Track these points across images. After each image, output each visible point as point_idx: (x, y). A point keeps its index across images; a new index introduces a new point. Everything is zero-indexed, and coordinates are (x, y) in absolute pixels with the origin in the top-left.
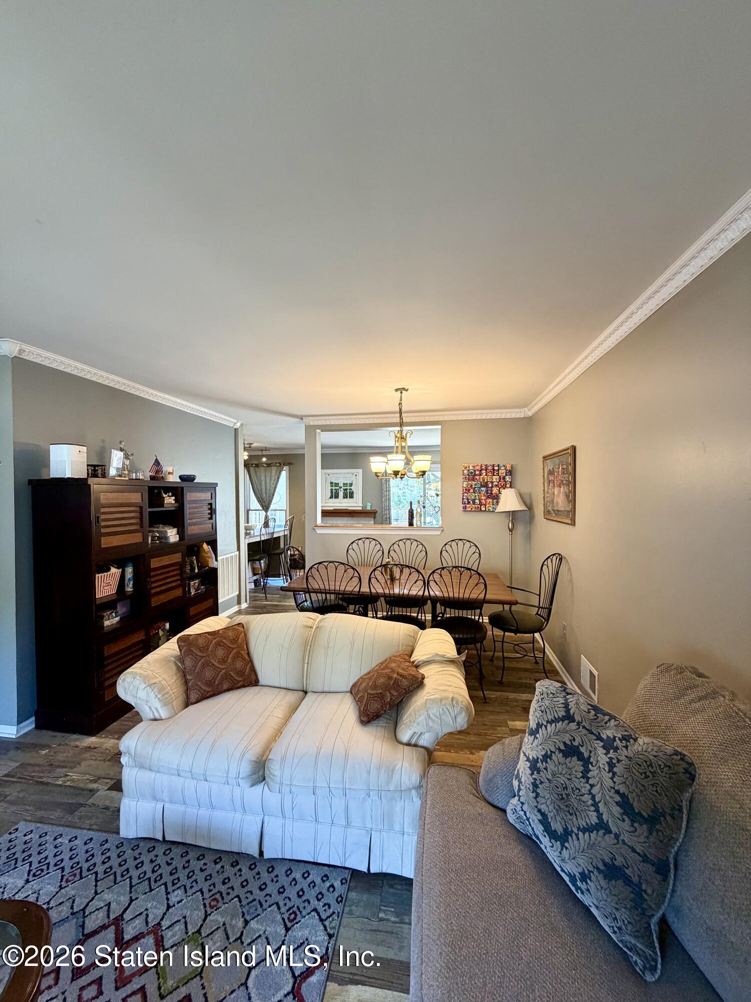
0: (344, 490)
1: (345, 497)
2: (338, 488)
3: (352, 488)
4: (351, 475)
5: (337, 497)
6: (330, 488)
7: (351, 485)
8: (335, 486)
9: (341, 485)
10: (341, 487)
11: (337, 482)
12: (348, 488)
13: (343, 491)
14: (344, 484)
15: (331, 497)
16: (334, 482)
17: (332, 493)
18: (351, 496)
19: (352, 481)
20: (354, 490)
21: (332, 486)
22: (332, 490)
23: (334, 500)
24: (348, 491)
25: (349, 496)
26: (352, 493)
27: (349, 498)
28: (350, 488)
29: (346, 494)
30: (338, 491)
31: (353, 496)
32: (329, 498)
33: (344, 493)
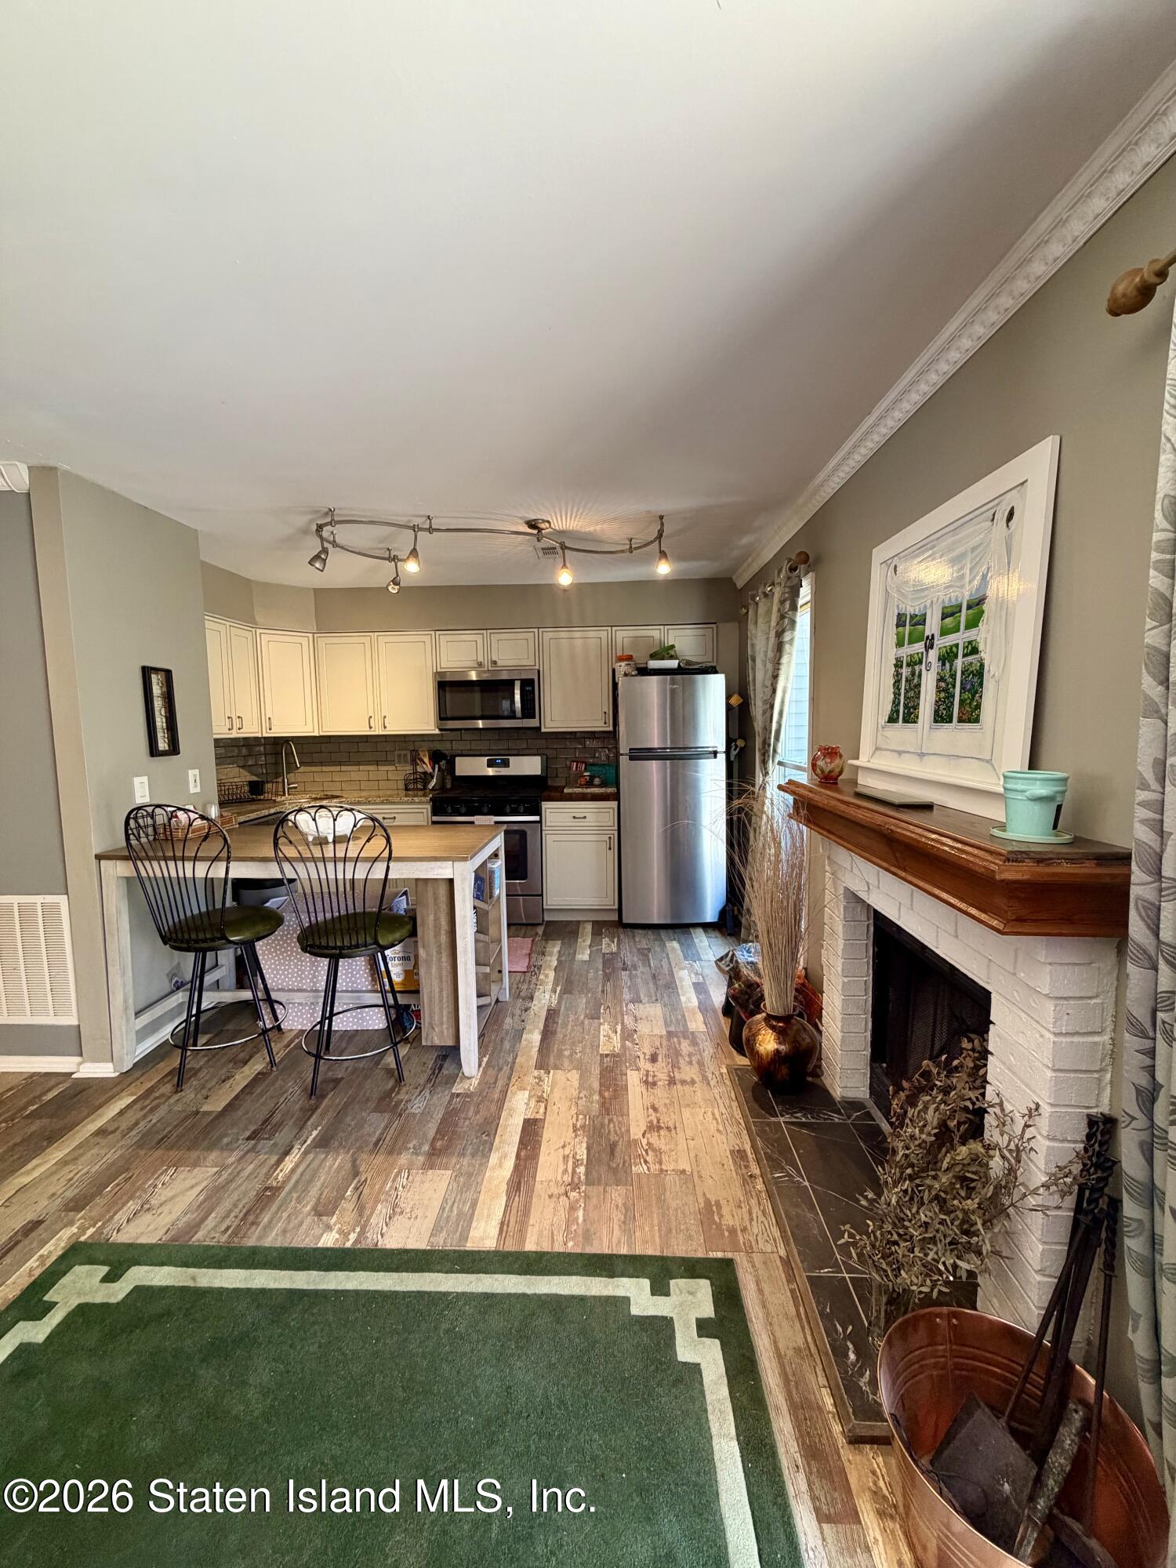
1: (942, 716)
2: (919, 647)
3: (979, 634)
4: (977, 534)
5: (911, 713)
6: (892, 655)
7: (977, 610)
8: (910, 641)
9: (933, 624)
10: (930, 643)
11: (917, 608)
12: (961, 638)
13: (935, 668)
15: (895, 717)
16: (909, 608)
17: (896, 684)
18: (971, 715)
20: (987, 655)
21: (900, 643)
22: (898, 665)
23: (898, 733)
24: (959, 663)
25: (962, 702)
26: (975, 678)
27: (960, 721)
28: (971, 634)
29: (946, 690)
30: (917, 668)
31: (978, 706)
32: (892, 720)
33: (941, 679)
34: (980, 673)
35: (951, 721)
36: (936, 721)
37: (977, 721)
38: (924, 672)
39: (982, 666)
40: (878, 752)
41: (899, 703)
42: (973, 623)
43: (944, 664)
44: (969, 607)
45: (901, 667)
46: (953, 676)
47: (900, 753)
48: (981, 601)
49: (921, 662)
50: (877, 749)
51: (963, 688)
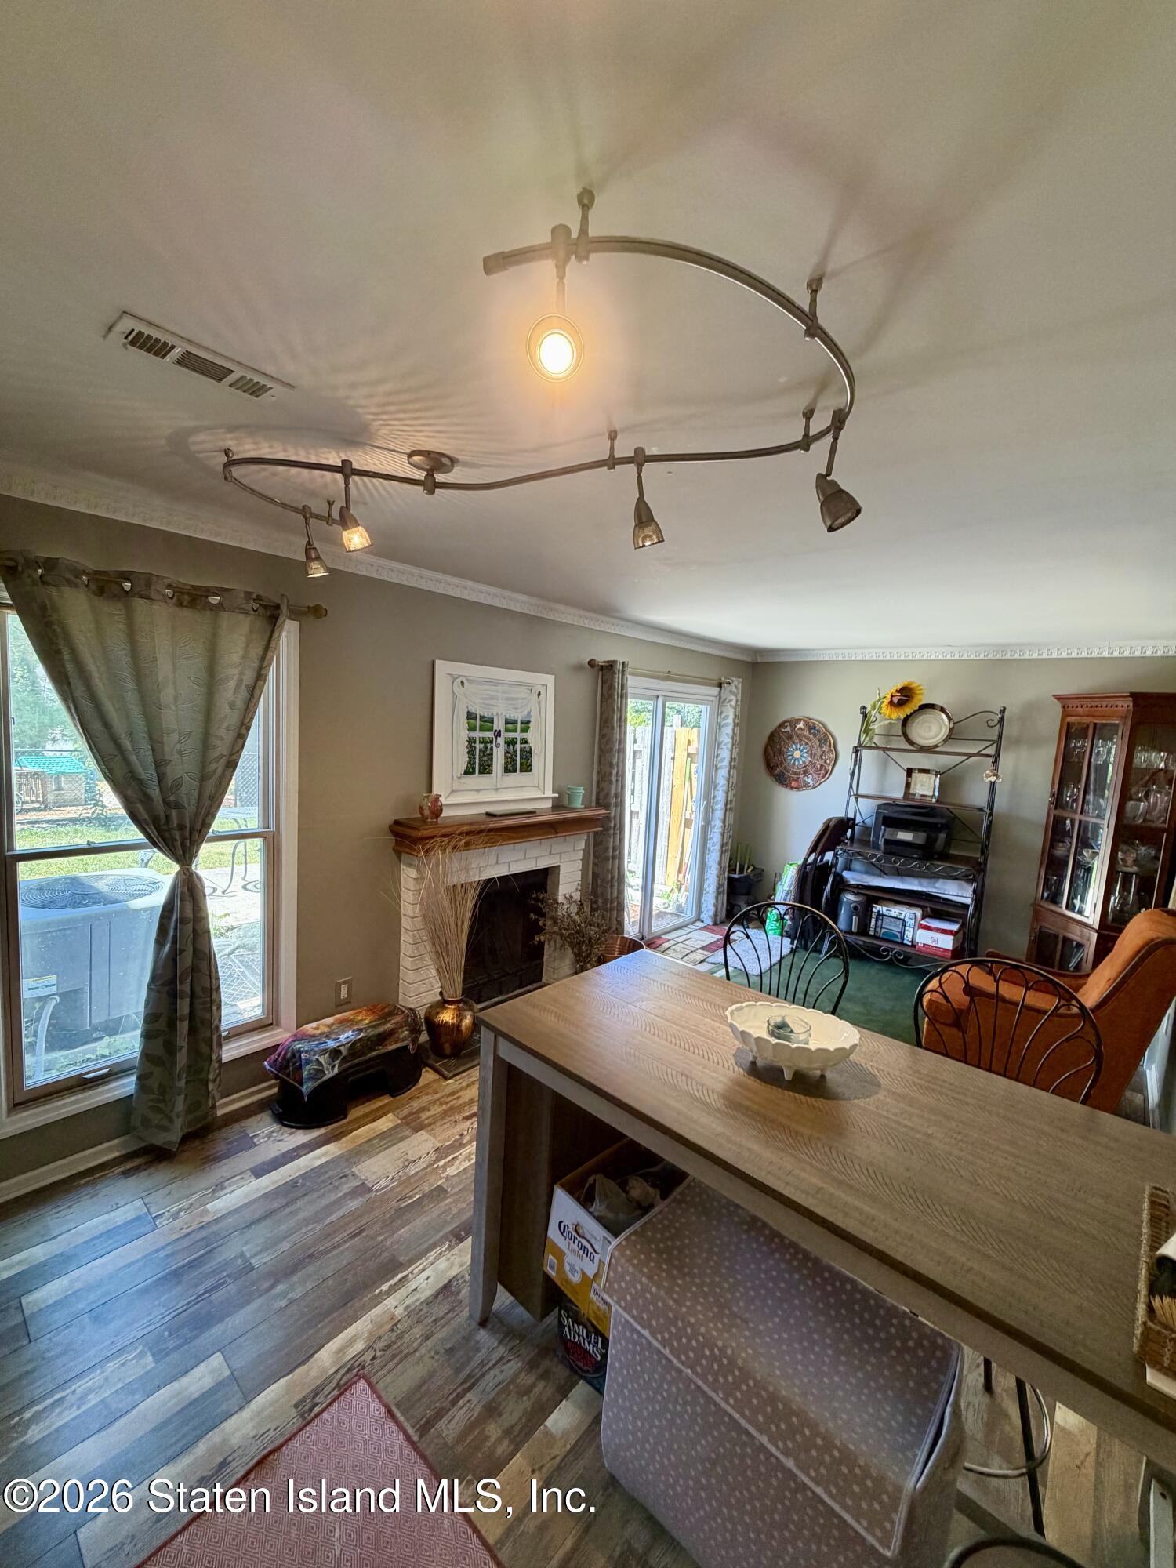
0: (511, 743)
1: (509, 768)
2: (490, 735)
3: (529, 736)
4: (523, 693)
5: (486, 769)
6: (465, 734)
7: (526, 725)
8: (482, 729)
9: (499, 725)
10: (498, 734)
11: (486, 713)
12: (518, 735)
13: (503, 747)
14: (507, 722)
15: (469, 771)
16: (479, 711)
17: (471, 752)
18: (527, 768)
19: (529, 713)
20: (532, 744)
21: (472, 729)
22: (471, 741)
23: (476, 780)
24: (518, 746)
25: (521, 764)
26: (527, 754)
27: (521, 771)
28: (524, 735)
29: (511, 758)
30: (489, 746)
31: (530, 765)
32: (466, 773)
33: (507, 752)
34: (530, 752)
35: (515, 771)
36: (505, 772)
37: (530, 771)
38: (495, 749)
39: (531, 749)
40: (455, 794)
41: (475, 763)
42: (525, 730)
43: (508, 746)
44: (522, 723)
45: (475, 743)
46: (516, 752)
47: (478, 791)
48: (529, 722)
49: (491, 742)
50: (453, 791)
51: (521, 757)
